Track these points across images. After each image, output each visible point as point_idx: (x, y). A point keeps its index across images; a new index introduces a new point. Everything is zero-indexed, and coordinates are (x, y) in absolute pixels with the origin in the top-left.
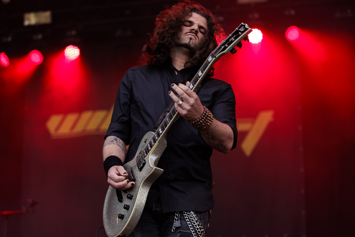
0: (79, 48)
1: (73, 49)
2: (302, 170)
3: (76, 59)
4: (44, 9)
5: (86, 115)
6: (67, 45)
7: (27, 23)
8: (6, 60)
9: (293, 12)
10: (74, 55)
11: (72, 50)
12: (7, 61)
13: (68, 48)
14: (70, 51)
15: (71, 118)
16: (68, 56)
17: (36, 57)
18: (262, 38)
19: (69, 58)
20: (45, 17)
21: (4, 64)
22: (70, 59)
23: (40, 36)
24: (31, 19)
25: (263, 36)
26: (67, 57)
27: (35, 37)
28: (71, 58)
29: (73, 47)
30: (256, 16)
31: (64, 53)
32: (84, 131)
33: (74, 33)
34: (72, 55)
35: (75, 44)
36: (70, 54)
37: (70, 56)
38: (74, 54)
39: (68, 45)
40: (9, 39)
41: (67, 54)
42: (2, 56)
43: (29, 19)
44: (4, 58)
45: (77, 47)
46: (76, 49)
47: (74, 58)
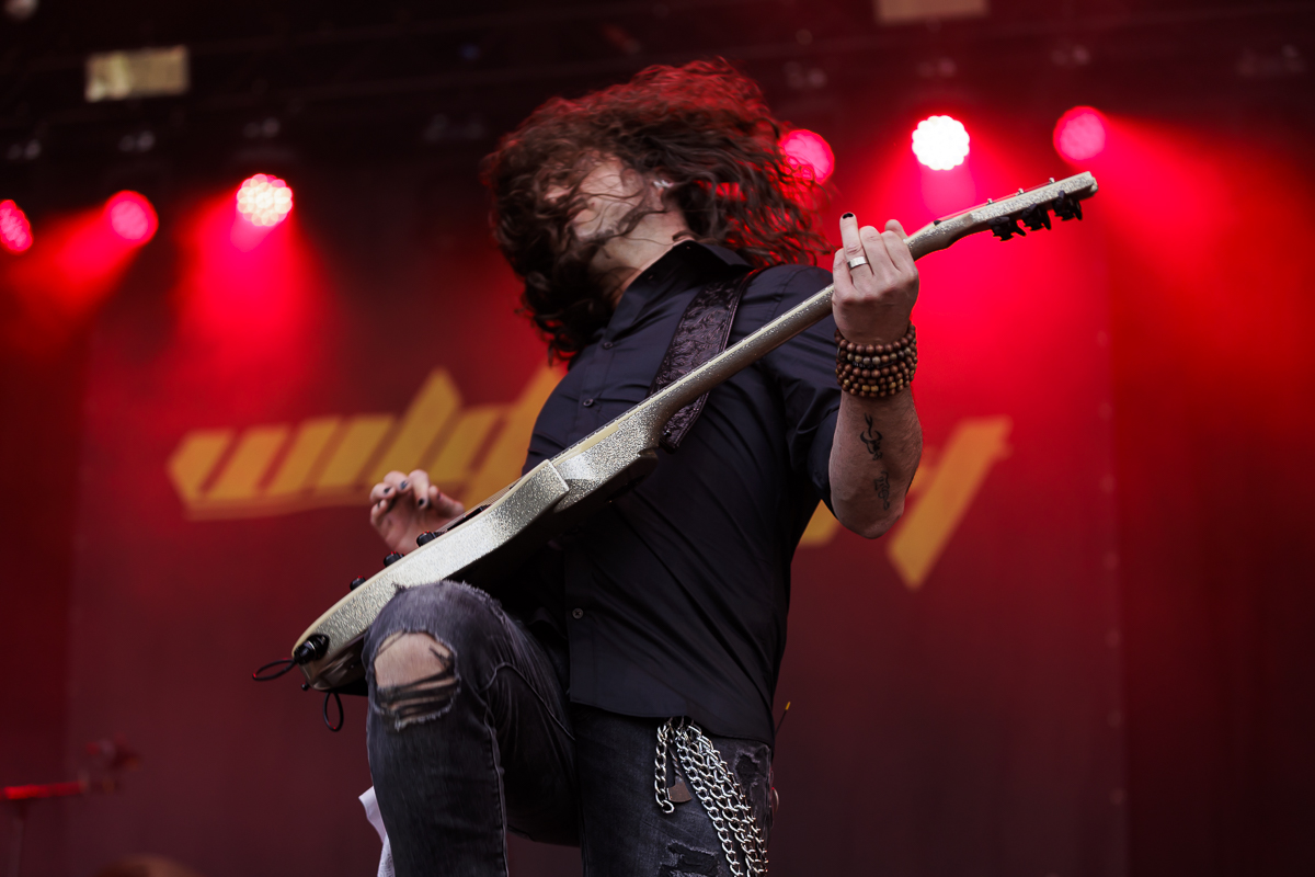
0: (289, 185)
1: (267, 187)
2: (1114, 638)
3: (280, 227)
4: (163, 41)
5: (317, 434)
6: (247, 172)
7: (96, 91)
8: (19, 228)
9: (1081, 55)
10: (271, 212)
11: (265, 190)
12: (23, 230)
13: (248, 185)
14: (255, 196)
15: (261, 445)
16: (250, 215)
17: (130, 219)
18: (966, 151)
19: (253, 220)
20: (166, 70)
21: (14, 242)
22: (256, 225)
23: (146, 141)
24: (114, 78)
25: (971, 145)
26: (245, 218)
27: (128, 144)
28: (259, 220)
29: (269, 181)
30: (947, 67)
31: (235, 202)
32: (308, 492)
33: (271, 127)
34: (264, 210)
35: (275, 171)
36: (255, 207)
37: (258, 212)
38: (273, 205)
39: (249, 173)
40: (33, 150)
41: (244, 206)
42: (6, 213)
43: (104, 79)
44: (14, 219)
45: (282, 182)
46: (281, 186)
47: (270, 221)
